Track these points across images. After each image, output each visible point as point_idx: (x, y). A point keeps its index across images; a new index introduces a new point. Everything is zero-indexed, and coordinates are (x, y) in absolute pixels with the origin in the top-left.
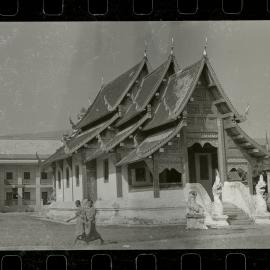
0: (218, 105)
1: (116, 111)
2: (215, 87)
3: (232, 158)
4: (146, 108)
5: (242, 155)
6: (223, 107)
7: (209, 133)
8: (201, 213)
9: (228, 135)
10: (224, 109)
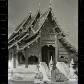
0: (56, 29)
1: (18, 33)
2: (54, 21)
3: (61, 52)
4: (27, 31)
5: (66, 51)
6: (58, 30)
7: (51, 41)
8: (41, 76)
9: (60, 42)
10: (58, 31)
